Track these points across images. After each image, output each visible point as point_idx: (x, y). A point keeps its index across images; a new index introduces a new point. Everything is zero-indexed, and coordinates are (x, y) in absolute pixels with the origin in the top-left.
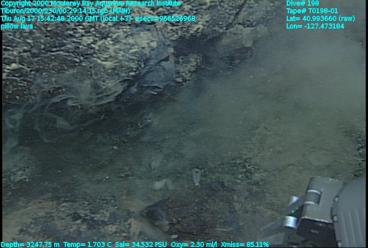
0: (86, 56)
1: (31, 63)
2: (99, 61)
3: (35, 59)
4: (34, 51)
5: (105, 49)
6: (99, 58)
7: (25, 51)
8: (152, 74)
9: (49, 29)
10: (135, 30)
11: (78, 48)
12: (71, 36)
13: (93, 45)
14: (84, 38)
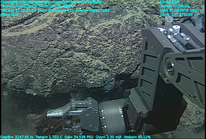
0: (85, 79)
1: (67, 80)
2: (89, 81)
3: (68, 79)
4: (68, 76)
5: (91, 77)
6: (89, 80)
7: (65, 76)
8: (106, 86)
9: (73, 70)
10: (101, 71)
11: (82, 76)
12: (80, 72)
13: (87, 76)
14: (84, 73)
